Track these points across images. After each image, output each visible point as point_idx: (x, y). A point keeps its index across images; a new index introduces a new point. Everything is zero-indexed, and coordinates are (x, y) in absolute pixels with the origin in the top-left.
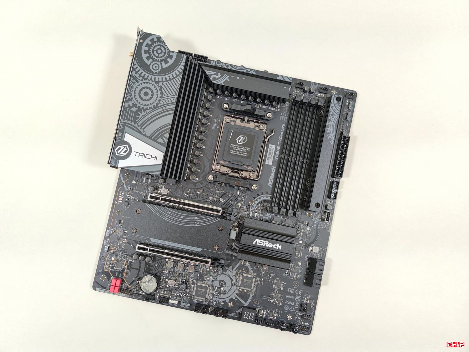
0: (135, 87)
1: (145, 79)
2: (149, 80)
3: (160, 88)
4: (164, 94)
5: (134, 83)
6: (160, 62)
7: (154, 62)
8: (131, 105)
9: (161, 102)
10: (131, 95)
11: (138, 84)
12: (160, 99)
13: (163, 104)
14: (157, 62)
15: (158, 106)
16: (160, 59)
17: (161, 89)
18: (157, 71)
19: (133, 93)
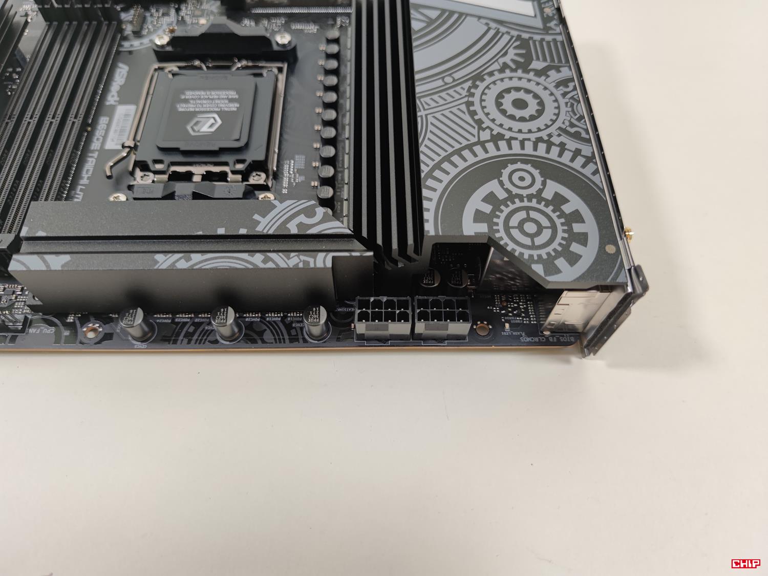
0: (562, 116)
1: (540, 140)
2: (529, 140)
3: (484, 126)
4: (464, 113)
5: (572, 125)
6: (511, 197)
7: (533, 190)
8: (552, 73)
9: (464, 93)
10: (564, 95)
11: (559, 124)
12: (471, 99)
13: (458, 89)
14: (525, 193)
15: (471, 82)
16: (518, 204)
17: (479, 122)
18: (511, 167)
19: (562, 101)
